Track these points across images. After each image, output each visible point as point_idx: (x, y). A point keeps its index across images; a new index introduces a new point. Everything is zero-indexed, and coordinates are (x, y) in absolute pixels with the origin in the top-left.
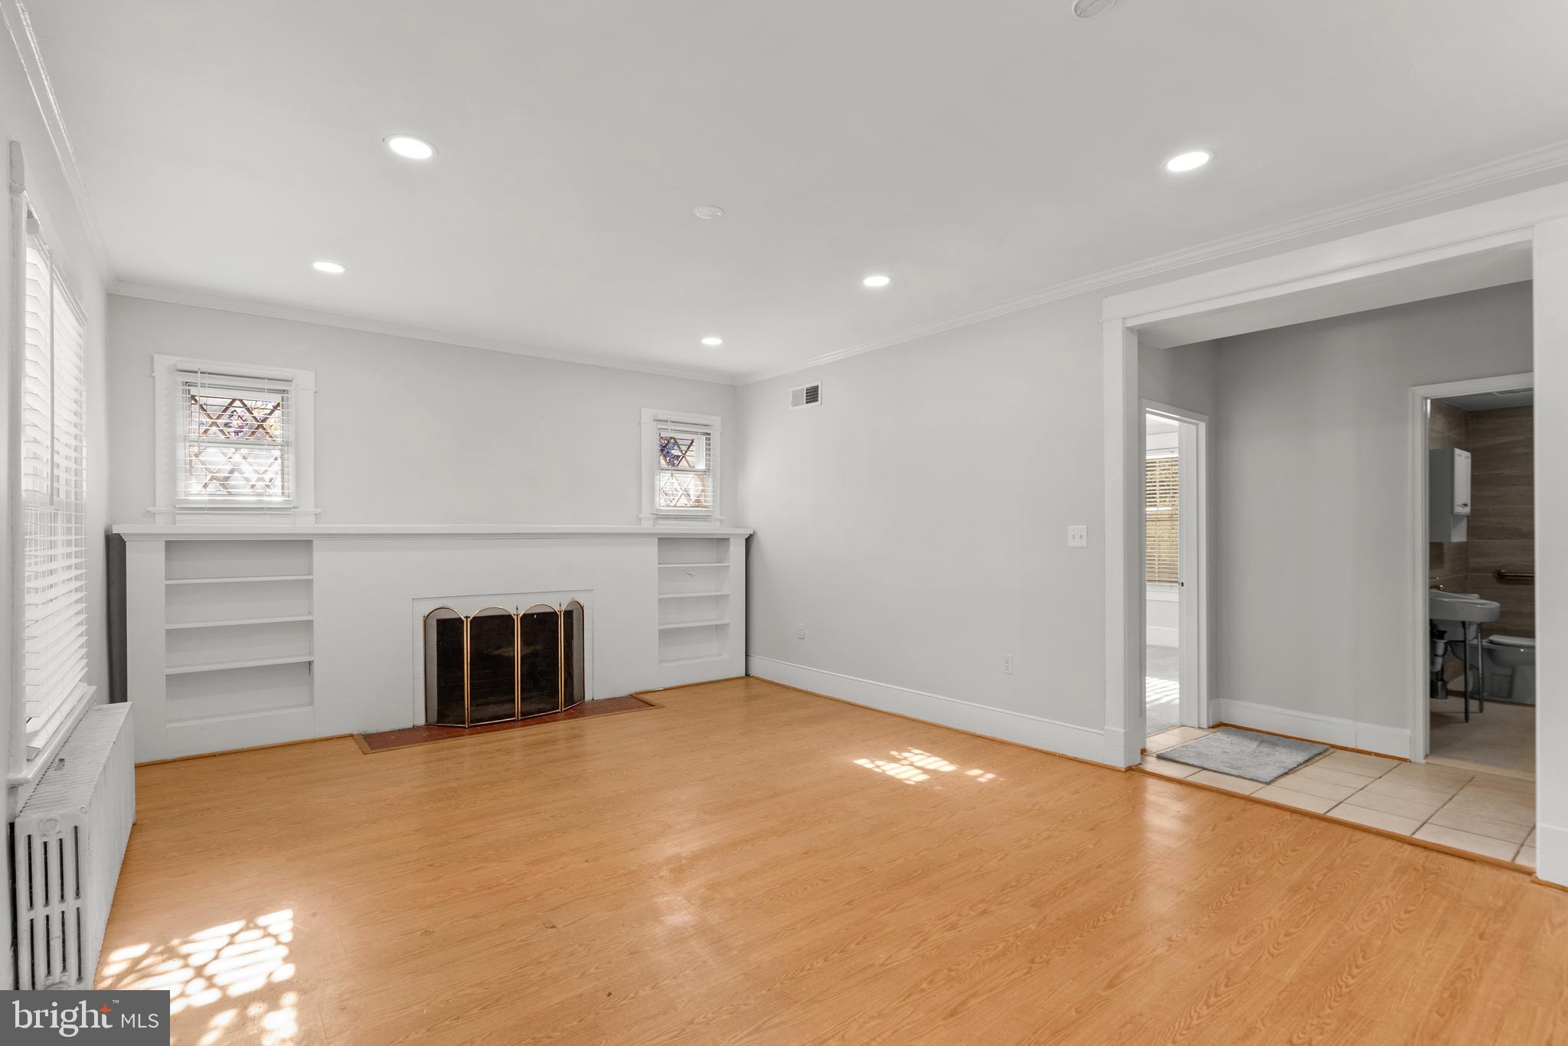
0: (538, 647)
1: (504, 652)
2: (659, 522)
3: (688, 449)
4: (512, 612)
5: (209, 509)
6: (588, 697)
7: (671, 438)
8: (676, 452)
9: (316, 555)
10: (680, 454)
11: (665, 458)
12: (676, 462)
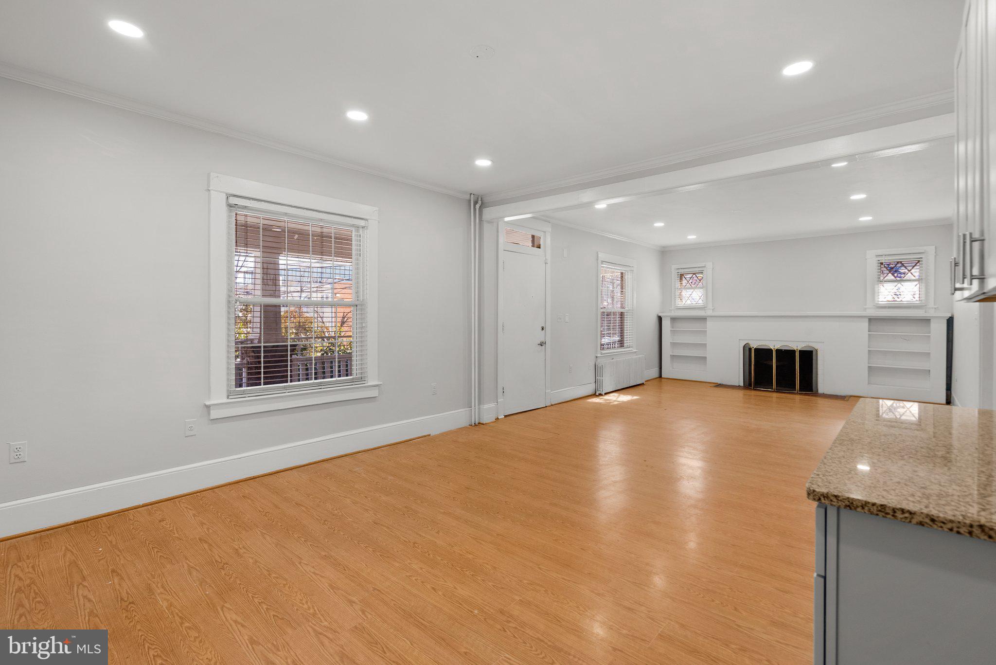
0: (785, 363)
1: (768, 363)
2: (878, 310)
3: (912, 268)
4: (772, 348)
5: (683, 308)
6: (820, 391)
7: (898, 262)
8: (903, 270)
9: (707, 322)
10: (906, 271)
11: (893, 275)
12: (903, 276)
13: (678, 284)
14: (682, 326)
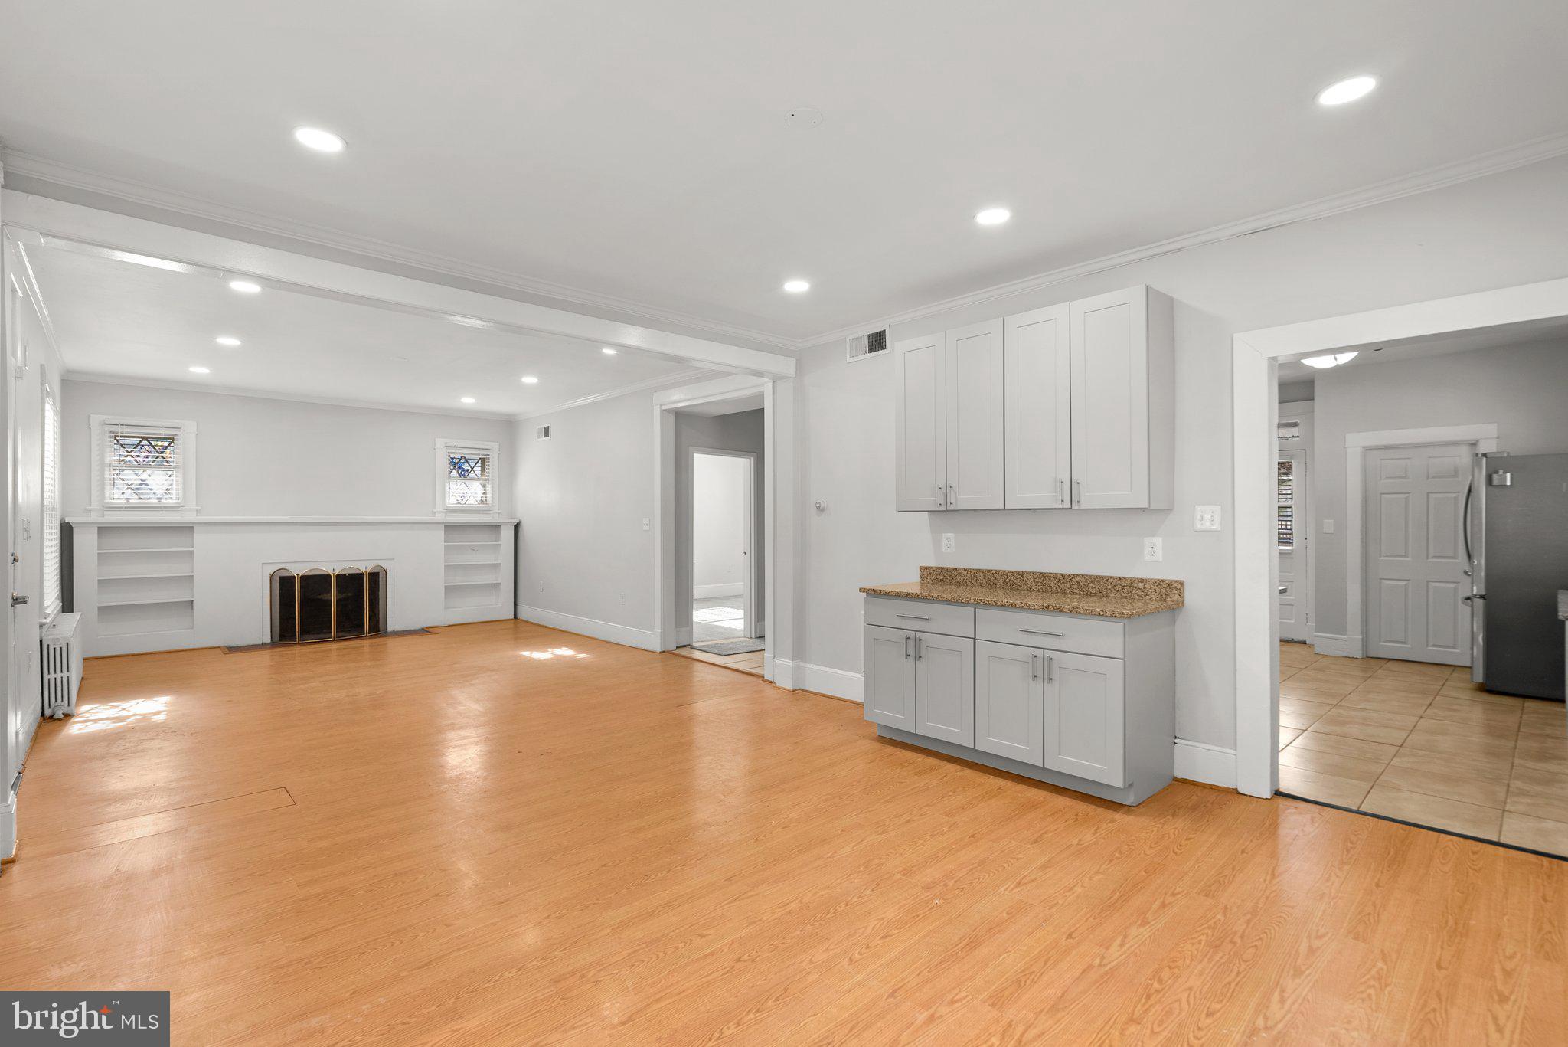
0: (349, 594)
1: (324, 597)
2: (449, 514)
3: (476, 465)
4: (330, 572)
5: (126, 507)
6: (390, 628)
7: (462, 458)
8: (466, 467)
9: (195, 535)
10: (469, 468)
11: (457, 471)
12: (466, 473)
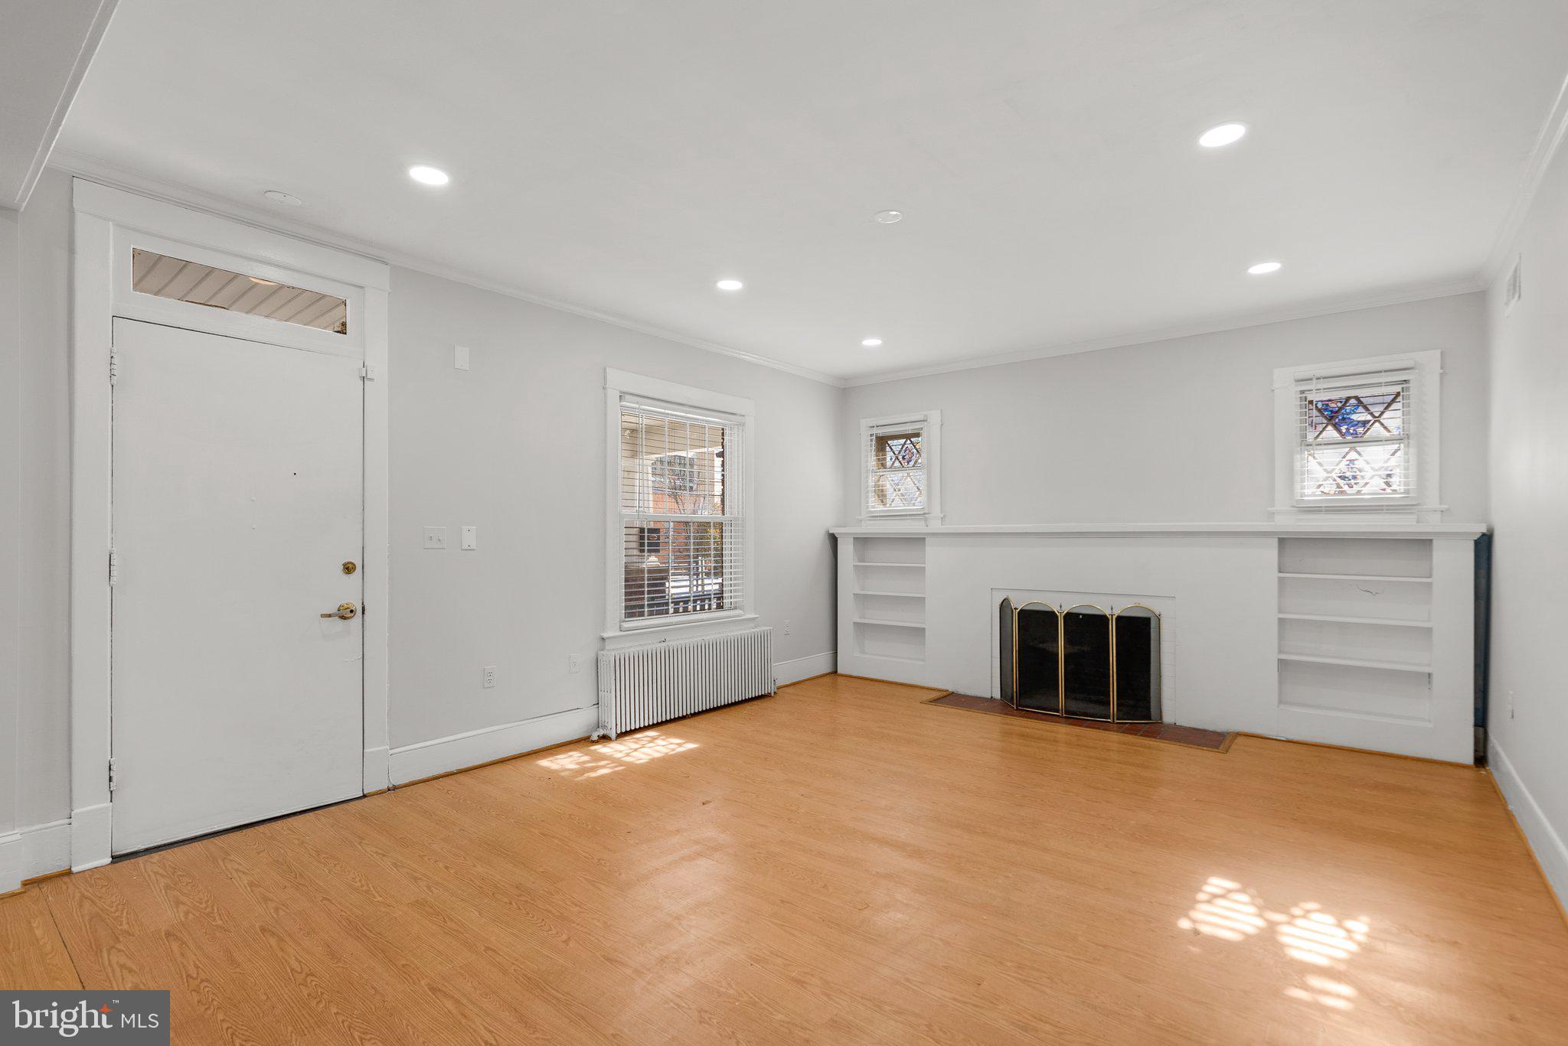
0: (1086, 648)
1: (1048, 646)
2: (1297, 516)
3: (1386, 408)
4: (1057, 609)
6: (1168, 718)
7: (1348, 399)
8: (1361, 416)
9: (927, 548)
10: (1369, 417)
11: (1337, 427)
12: (1360, 430)
13: (872, 461)
14: (881, 557)
